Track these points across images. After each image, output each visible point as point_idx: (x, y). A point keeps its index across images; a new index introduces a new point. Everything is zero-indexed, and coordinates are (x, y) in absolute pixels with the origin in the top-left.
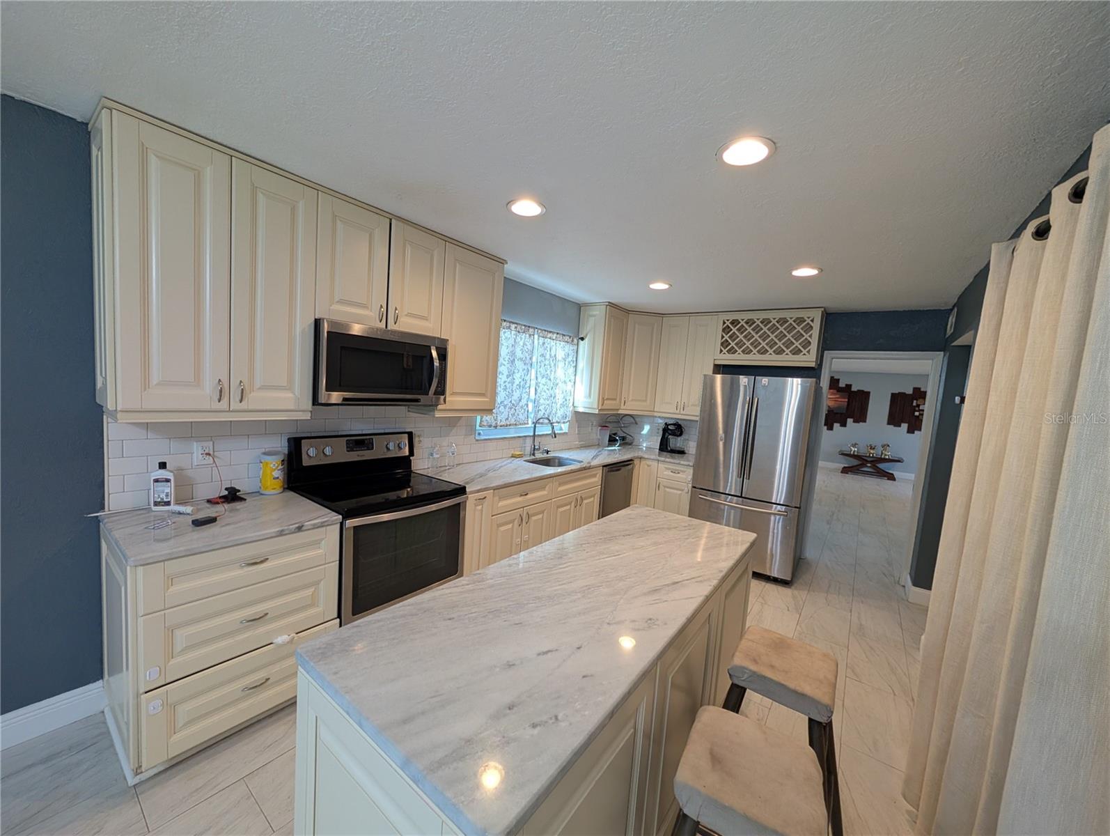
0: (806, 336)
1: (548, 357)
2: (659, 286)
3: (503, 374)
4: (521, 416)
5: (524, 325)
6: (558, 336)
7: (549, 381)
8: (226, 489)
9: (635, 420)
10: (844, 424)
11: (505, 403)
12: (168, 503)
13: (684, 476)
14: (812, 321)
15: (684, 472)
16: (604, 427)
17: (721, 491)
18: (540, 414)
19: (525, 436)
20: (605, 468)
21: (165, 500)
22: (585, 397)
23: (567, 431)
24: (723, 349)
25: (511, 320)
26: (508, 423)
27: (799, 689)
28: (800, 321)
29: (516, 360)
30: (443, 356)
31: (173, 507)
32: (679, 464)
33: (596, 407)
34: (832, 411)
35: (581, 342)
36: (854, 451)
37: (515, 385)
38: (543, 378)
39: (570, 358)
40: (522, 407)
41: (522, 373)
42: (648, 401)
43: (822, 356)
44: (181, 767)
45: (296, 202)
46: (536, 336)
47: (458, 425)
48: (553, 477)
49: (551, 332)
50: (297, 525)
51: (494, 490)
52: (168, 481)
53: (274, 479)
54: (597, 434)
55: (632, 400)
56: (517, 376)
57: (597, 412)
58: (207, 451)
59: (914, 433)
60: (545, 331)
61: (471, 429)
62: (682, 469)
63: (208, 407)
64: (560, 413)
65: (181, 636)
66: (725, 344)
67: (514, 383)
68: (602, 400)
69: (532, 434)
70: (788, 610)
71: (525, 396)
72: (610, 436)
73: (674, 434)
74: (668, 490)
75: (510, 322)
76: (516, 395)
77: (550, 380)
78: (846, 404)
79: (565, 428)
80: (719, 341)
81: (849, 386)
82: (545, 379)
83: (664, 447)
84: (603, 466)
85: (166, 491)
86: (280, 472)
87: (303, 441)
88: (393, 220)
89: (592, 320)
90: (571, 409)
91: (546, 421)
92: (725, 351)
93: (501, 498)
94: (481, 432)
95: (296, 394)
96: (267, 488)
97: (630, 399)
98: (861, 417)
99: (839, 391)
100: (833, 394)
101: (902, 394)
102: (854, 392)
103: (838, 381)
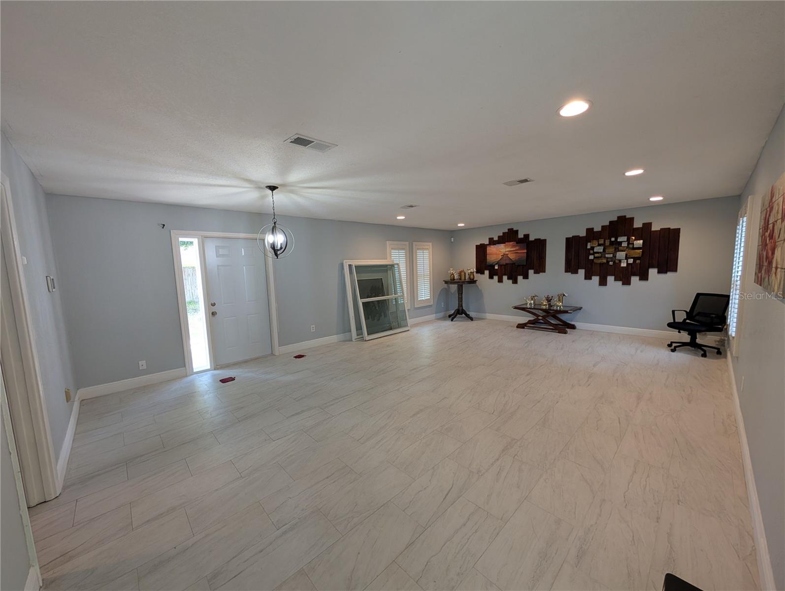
10: (526, 277)
34: (515, 263)
36: (531, 304)
59: (591, 279)
78: (525, 254)
81: (527, 236)
98: (540, 268)
99: (517, 243)
100: (513, 246)
101: (576, 238)
102: (531, 241)
103: (517, 231)
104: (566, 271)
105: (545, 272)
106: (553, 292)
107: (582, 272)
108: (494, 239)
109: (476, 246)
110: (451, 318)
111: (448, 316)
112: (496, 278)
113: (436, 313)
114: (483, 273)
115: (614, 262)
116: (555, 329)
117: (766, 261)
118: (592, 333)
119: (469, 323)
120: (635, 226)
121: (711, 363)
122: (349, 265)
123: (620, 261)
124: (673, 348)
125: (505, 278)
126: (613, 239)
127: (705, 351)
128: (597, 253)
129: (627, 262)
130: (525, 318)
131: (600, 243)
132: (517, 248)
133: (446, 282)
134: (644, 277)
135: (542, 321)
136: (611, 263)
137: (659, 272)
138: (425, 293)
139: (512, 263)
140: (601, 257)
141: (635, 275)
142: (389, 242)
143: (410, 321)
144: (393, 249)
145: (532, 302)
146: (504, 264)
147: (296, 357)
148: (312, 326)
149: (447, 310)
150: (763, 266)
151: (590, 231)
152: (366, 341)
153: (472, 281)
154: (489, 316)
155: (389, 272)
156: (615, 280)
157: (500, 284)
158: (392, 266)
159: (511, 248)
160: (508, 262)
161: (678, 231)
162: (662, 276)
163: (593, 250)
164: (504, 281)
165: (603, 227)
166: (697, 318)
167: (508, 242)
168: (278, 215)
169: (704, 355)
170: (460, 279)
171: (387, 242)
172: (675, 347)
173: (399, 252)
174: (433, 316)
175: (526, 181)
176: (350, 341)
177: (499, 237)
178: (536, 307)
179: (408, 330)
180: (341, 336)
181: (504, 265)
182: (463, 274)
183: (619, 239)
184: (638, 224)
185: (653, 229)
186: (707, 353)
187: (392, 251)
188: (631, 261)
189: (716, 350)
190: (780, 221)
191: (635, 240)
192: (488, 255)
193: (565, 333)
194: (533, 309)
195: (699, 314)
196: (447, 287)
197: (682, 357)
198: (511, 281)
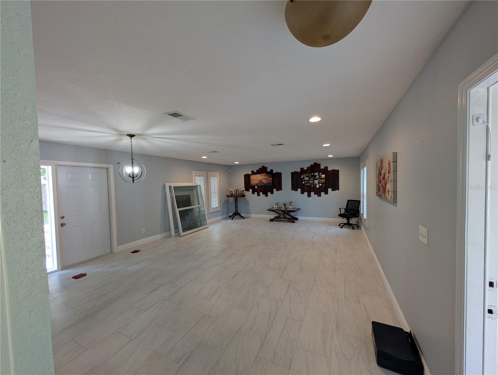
10: (272, 193)
34: (266, 185)
59: (304, 194)
78: (272, 180)
81: (272, 171)
98: (279, 188)
99: (267, 174)
100: (265, 176)
101: (296, 172)
102: (274, 173)
103: (267, 168)
104: (292, 189)
105: (282, 190)
106: (287, 201)
107: (299, 190)
108: (255, 172)
109: (244, 175)
110: (231, 218)
111: (229, 216)
112: (256, 193)
113: (221, 216)
114: (248, 191)
115: (314, 185)
116: (290, 221)
117: (382, 188)
118: (306, 222)
119: (242, 220)
120: (321, 168)
121: (356, 231)
122: (169, 186)
123: (316, 184)
124: (341, 226)
125: (261, 193)
126: (312, 174)
127: (353, 227)
128: (306, 180)
129: (319, 185)
130: (273, 216)
131: (307, 175)
132: (267, 177)
133: (228, 196)
134: (326, 193)
135: (282, 217)
136: (312, 186)
137: (332, 190)
138: (215, 203)
139: (264, 185)
140: (308, 183)
141: (323, 191)
142: (195, 171)
143: (208, 221)
144: (196, 176)
145: (277, 206)
147: (133, 252)
148: (142, 229)
149: (228, 213)
150: (380, 190)
151: (302, 169)
152: (181, 236)
153: (243, 196)
154: (253, 215)
155: (194, 190)
156: (315, 194)
157: (259, 197)
158: (196, 186)
159: (264, 177)
160: (262, 184)
161: (338, 171)
162: (333, 192)
163: (304, 179)
164: (260, 195)
165: (308, 167)
166: (349, 211)
167: (262, 173)
168: (134, 154)
169: (353, 229)
170: (236, 195)
171: (193, 172)
172: (342, 226)
173: (200, 178)
174: (220, 218)
175: (282, 144)
176: (170, 237)
177: (257, 170)
178: (278, 209)
179: (207, 227)
180: (163, 235)
181: (260, 186)
182: (238, 191)
183: (316, 174)
184: (322, 167)
185: (329, 169)
186: (354, 228)
187: (196, 177)
188: (321, 185)
189: (357, 226)
190: (387, 174)
191: (322, 174)
192: (251, 181)
193: (294, 222)
194: (278, 210)
195: (349, 209)
196: (227, 199)
197: (345, 230)
198: (264, 195)
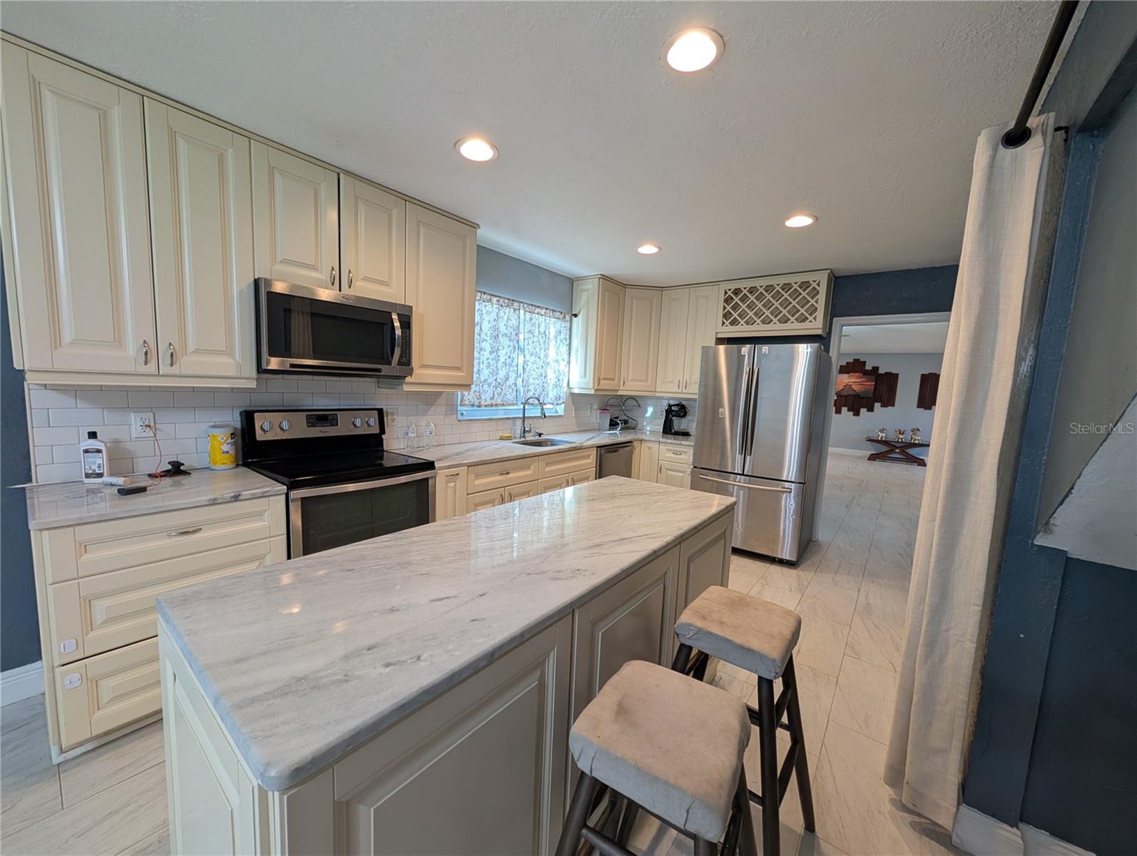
0: (812, 302)
1: (536, 333)
2: (648, 249)
3: (485, 351)
4: (508, 395)
5: (508, 299)
6: (548, 311)
7: (538, 360)
8: (169, 463)
9: (636, 402)
10: (871, 409)
11: (489, 381)
12: (101, 475)
13: (686, 457)
14: (818, 285)
15: (686, 452)
16: (604, 409)
17: (729, 471)
18: (531, 394)
19: (514, 418)
20: (599, 449)
21: (97, 471)
22: (581, 377)
23: (563, 414)
24: (725, 321)
25: (491, 293)
26: (494, 403)
27: (746, 644)
28: (805, 285)
29: (500, 336)
30: (406, 324)
31: (106, 479)
32: (681, 444)
33: (591, 387)
34: (859, 396)
35: (574, 319)
36: (882, 437)
37: (500, 363)
38: (531, 355)
39: (562, 336)
40: (510, 387)
41: (507, 350)
42: (649, 381)
43: (831, 324)
44: (111, 746)
45: (226, 150)
46: (522, 312)
47: (436, 403)
48: (538, 456)
49: (539, 307)
50: (233, 494)
51: (468, 467)
52: (99, 451)
53: (223, 453)
54: (596, 417)
55: (632, 380)
56: (502, 353)
57: (592, 392)
58: (147, 423)
60: (532, 305)
61: (452, 408)
62: (684, 450)
63: (131, 369)
64: (552, 394)
65: (101, 608)
66: (726, 315)
67: (499, 360)
68: (598, 380)
69: (521, 416)
70: (791, 590)
71: (513, 375)
72: (611, 420)
73: (678, 416)
74: (668, 472)
75: (491, 295)
76: (502, 374)
77: (540, 357)
78: (873, 387)
79: (561, 410)
80: (721, 313)
81: (876, 369)
82: (534, 356)
83: (668, 429)
84: (598, 447)
85: (98, 462)
86: (230, 445)
87: (256, 414)
88: (341, 174)
89: (584, 296)
90: (565, 390)
91: (537, 402)
92: (727, 323)
93: (477, 476)
94: (464, 412)
95: (238, 360)
96: (216, 463)
97: (630, 379)
98: (889, 401)
99: (864, 374)
100: (859, 378)
101: (933, 375)
102: (881, 374)
103: (864, 363)
104: (919, 407)
105: (893, 405)
106: (908, 427)
125: (844, 409)
130: (873, 450)
132: (864, 380)
139: (855, 393)
145: (884, 435)
146: (846, 394)
157: (838, 415)
159: (856, 379)
160: (850, 393)
164: (842, 412)
167: (852, 372)
177: (841, 366)
181: (845, 396)
194: (886, 441)
198: (851, 413)
